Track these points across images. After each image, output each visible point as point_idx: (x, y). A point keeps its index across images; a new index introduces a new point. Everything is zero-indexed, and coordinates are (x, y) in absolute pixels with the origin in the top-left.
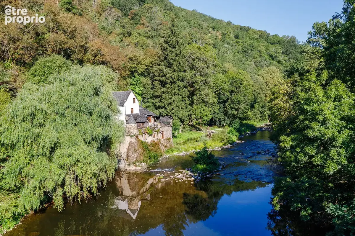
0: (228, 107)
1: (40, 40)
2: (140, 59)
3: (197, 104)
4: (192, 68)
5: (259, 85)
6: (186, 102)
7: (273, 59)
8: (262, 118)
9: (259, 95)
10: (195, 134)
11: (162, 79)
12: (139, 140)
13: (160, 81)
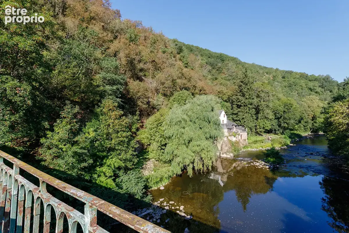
0: (281, 122)
1: (174, 83)
2: (224, 92)
3: (261, 119)
4: (258, 96)
5: (304, 108)
6: (254, 118)
7: (311, 91)
8: (306, 130)
9: (303, 115)
10: (259, 138)
11: (238, 103)
12: (228, 139)
13: (237, 104)
